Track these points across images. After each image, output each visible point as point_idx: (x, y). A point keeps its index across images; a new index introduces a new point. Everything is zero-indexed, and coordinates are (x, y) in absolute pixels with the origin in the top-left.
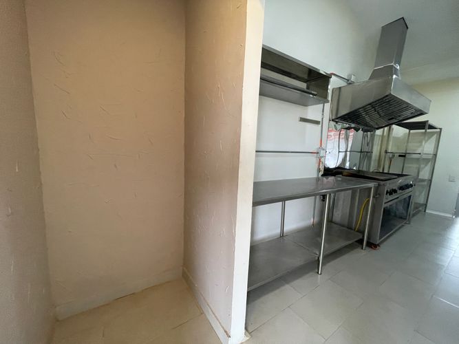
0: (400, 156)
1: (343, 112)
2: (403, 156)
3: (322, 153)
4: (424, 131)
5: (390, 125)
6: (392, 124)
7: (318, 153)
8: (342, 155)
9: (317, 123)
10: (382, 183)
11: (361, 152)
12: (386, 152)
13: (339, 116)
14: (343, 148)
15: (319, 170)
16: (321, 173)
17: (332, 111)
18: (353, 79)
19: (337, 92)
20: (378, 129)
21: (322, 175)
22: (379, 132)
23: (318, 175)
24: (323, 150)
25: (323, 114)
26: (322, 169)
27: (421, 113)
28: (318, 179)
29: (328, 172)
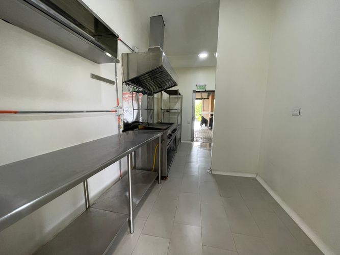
0: (167, 111)
1: (133, 76)
2: (168, 111)
3: (120, 111)
4: (177, 96)
5: (161, 91)
6: (162, 90)
7: (116, 111)
8: (136, 112)
9: (112, 82)
10: (164, 131)
11: (148, 109)
12: (161, 109)
13: (130, 78)
14: (136, 107)
15: (120, 127)
16: (122, 129)
17: (123, 74)
18: (136, 50)
19: (126, 57)
20: (155, 93)
21: (123, 131)
22: (156, 95)
23: (119, 131)
24: (121, 108)
25: (116, 75)
26: (122, 125)
27: (176, 85)
28: (119, 135)
29: (128, 127)
